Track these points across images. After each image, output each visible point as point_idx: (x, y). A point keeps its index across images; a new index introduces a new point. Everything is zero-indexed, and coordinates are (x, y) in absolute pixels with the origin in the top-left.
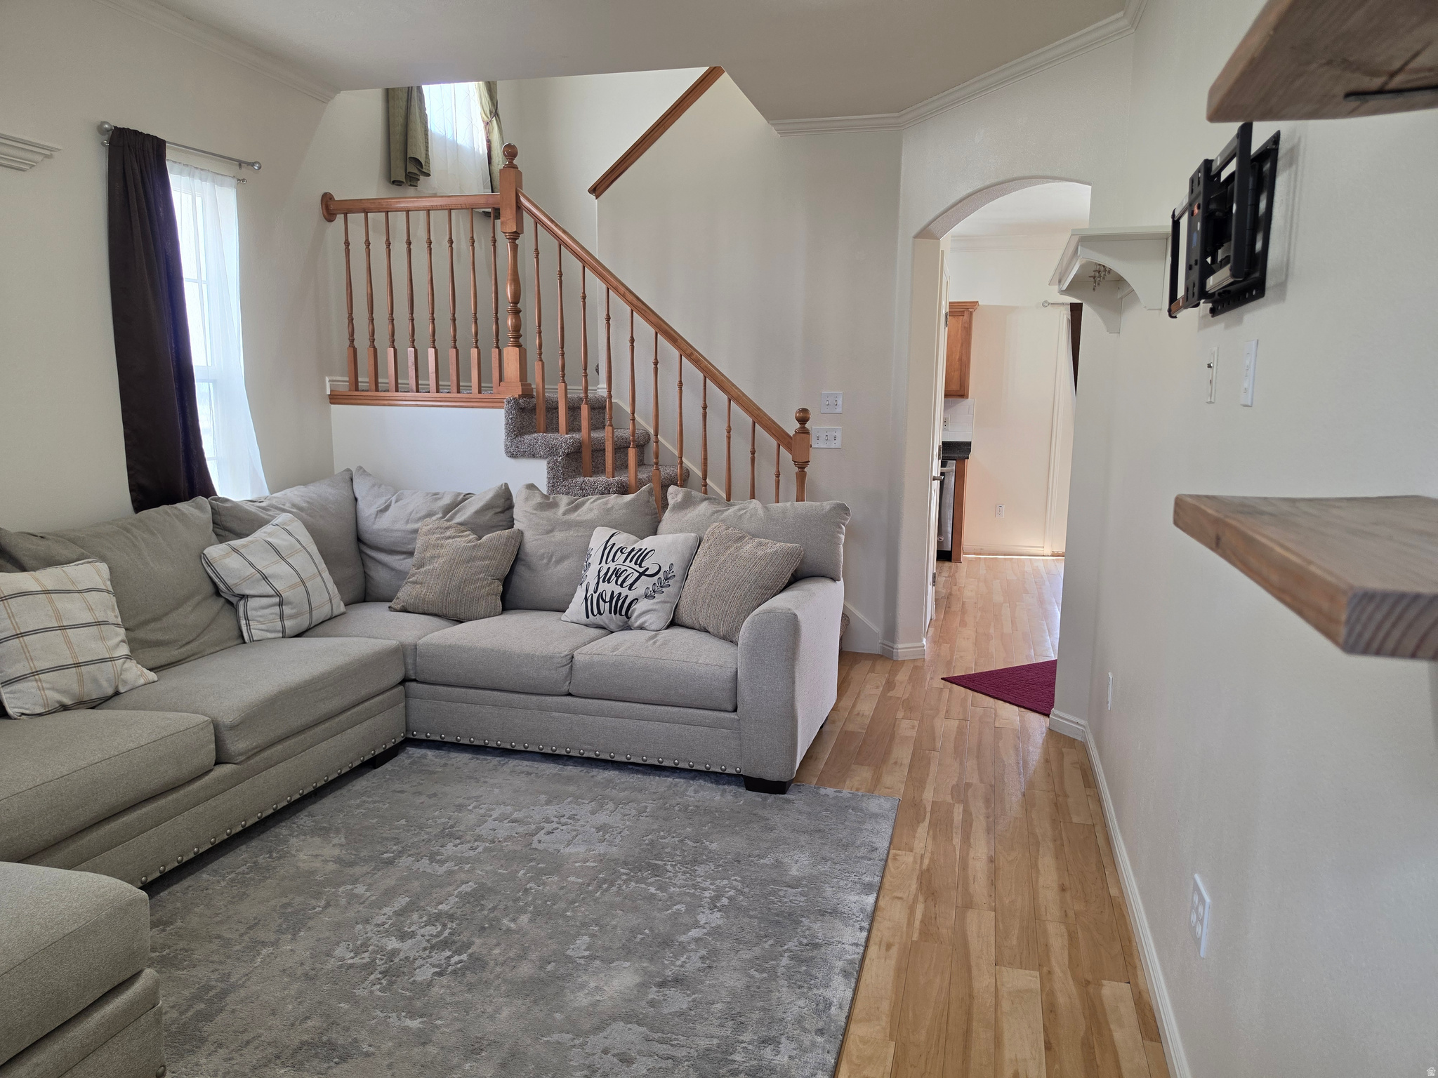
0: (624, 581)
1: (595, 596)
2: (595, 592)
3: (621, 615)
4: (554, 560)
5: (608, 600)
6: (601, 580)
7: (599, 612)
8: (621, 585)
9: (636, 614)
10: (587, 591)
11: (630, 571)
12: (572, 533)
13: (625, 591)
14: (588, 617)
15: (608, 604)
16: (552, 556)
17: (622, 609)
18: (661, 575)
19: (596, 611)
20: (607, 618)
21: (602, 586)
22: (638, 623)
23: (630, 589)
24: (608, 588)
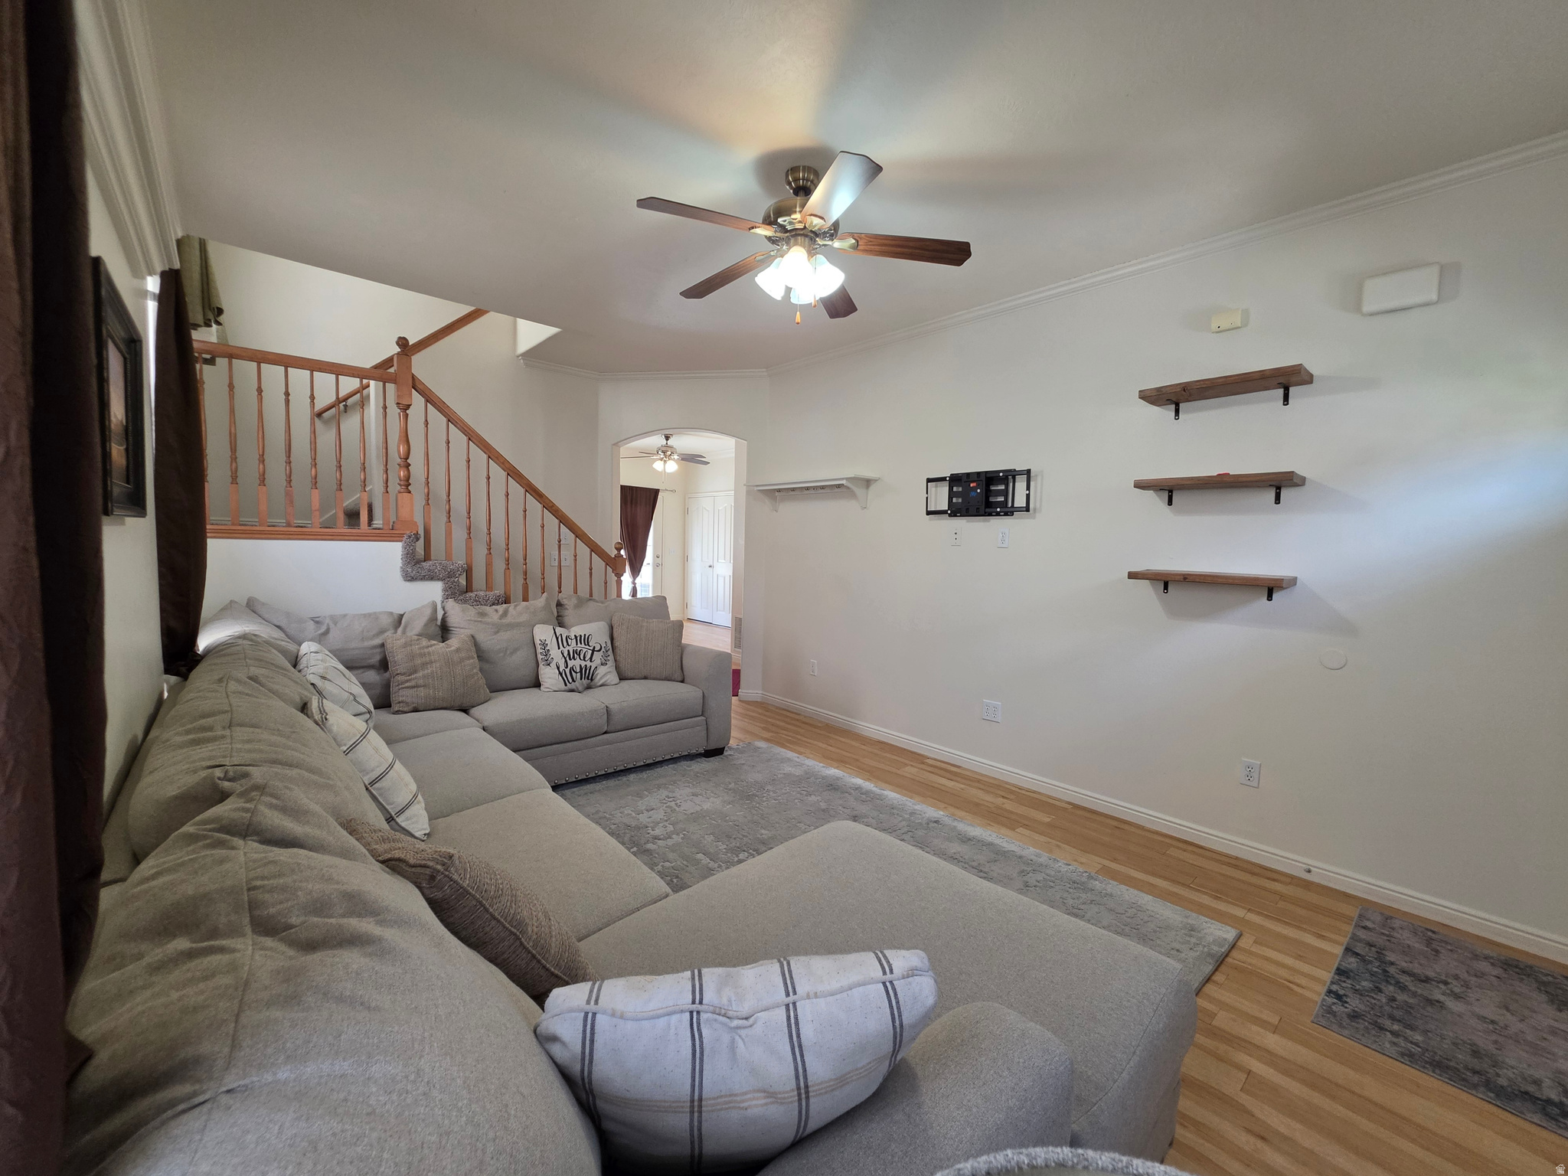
0: (584, 657)
1: (568, 671)
2: (567, 668)
3: (588, 679)
4: (508, 652)
5: (578, 670)
6: (568, 659)
7: (573, 681)
8: (584, 660)
9: (598, 677)
10: (558, 668)
11: (585, 650)
12: (515, 631)
13: (588, 664)
14: (566, 685)
15: (579, 674)
16: (506, 649)
17: (588, 675)
18: (603, 649)
19: (571, 680)
20: (579, 683)
21: (571, 663)
22: (600, 683)
23: (591, 661)
24: (576, 663)
